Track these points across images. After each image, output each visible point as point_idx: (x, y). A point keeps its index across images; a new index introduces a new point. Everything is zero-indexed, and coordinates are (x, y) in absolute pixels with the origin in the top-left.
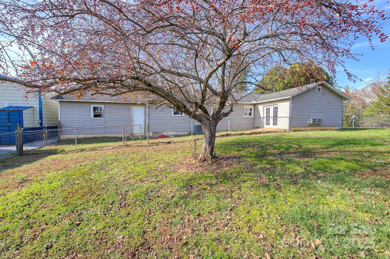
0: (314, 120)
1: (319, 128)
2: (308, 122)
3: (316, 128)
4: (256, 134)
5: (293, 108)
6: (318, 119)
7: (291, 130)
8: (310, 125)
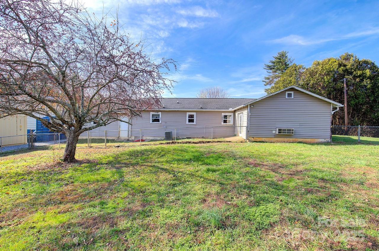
0: (279, 130)
1: (291, 139)
2: (274, 132)
3: (286, 139)
4: (204, 143)
5: (251, 116)
6: (287, 129)
7: (250, 141)
8: (276, 136)
